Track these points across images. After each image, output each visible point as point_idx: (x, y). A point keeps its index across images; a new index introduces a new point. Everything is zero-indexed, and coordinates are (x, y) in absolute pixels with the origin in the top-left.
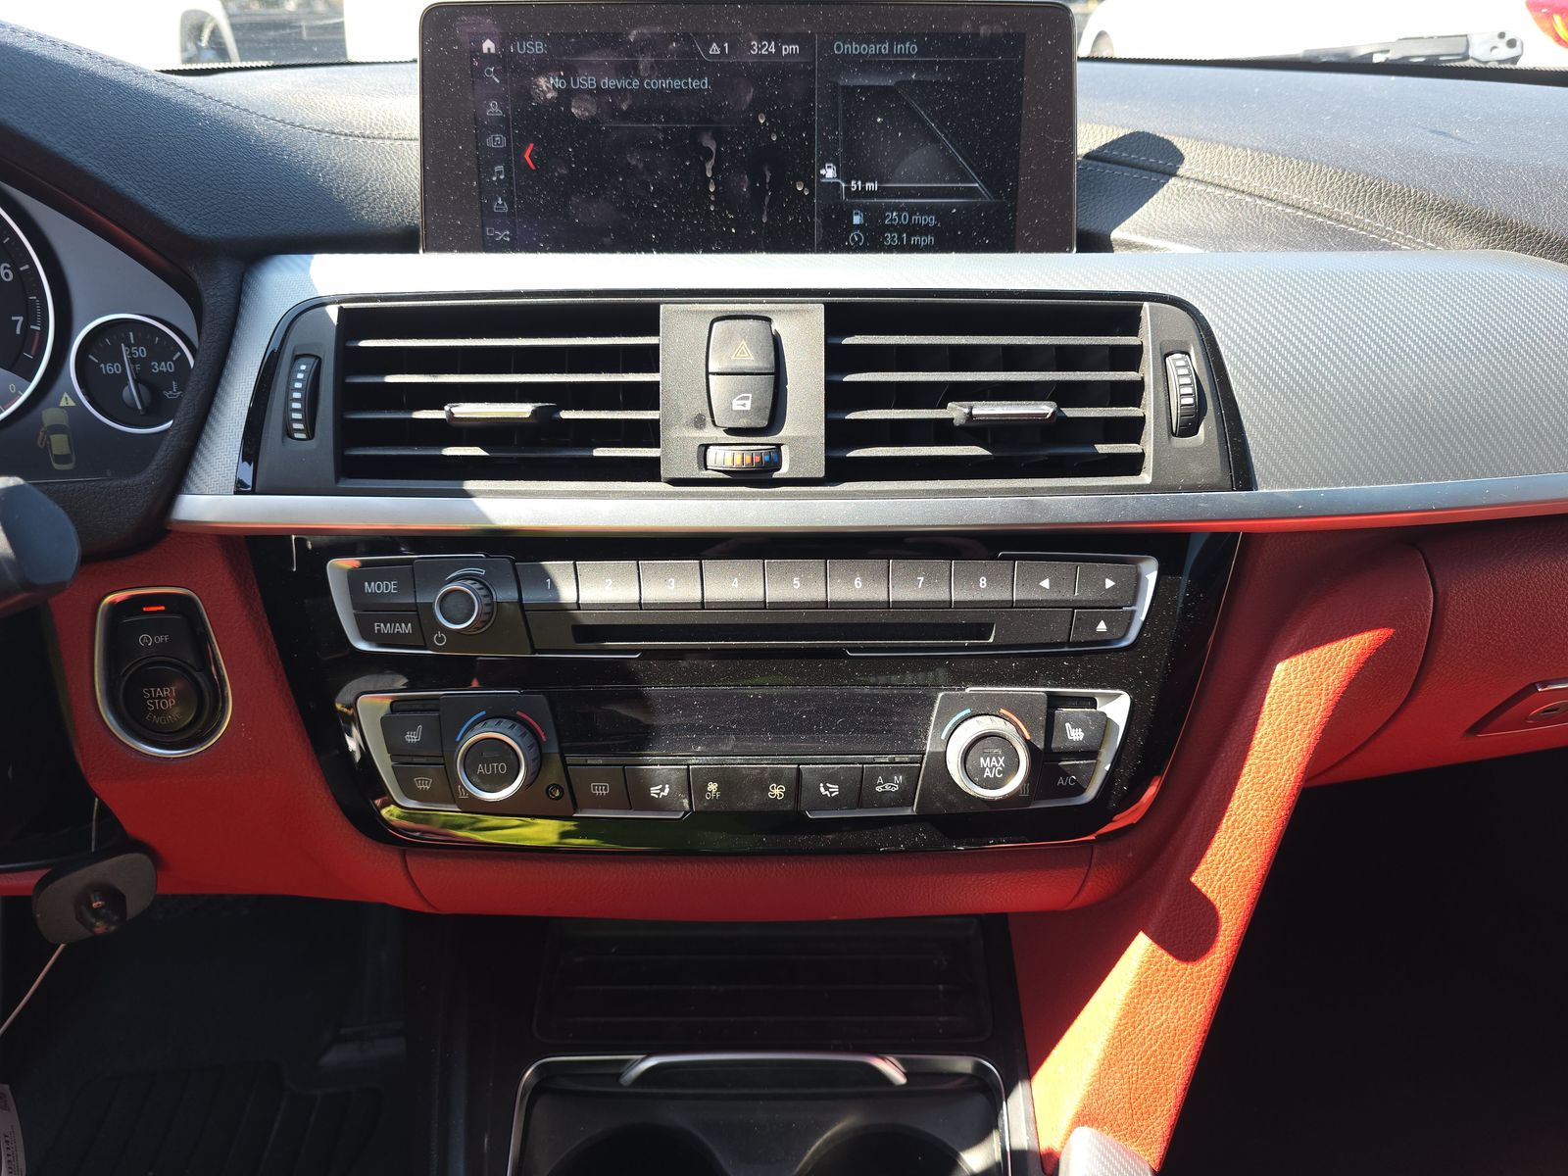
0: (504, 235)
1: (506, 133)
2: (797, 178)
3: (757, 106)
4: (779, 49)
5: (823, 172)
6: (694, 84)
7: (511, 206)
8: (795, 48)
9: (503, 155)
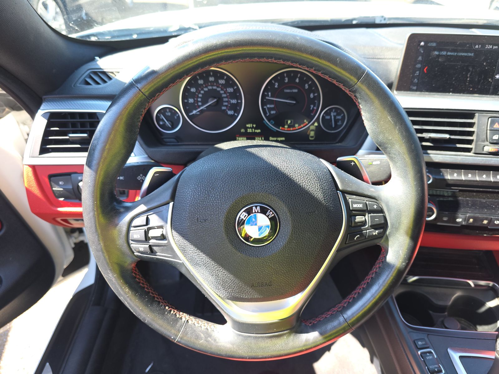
0: (415, 88)
1: (421, 64)
2: (490, 78)
3: (485, 60)
4: (493, 47)
5: (496, 76)
6: (470, 54)
7: (418, 81)
8: (497, 47)
9: (419, 69)
